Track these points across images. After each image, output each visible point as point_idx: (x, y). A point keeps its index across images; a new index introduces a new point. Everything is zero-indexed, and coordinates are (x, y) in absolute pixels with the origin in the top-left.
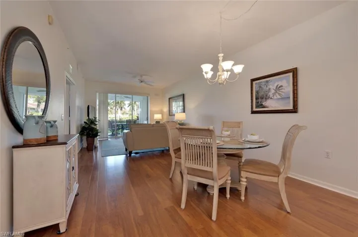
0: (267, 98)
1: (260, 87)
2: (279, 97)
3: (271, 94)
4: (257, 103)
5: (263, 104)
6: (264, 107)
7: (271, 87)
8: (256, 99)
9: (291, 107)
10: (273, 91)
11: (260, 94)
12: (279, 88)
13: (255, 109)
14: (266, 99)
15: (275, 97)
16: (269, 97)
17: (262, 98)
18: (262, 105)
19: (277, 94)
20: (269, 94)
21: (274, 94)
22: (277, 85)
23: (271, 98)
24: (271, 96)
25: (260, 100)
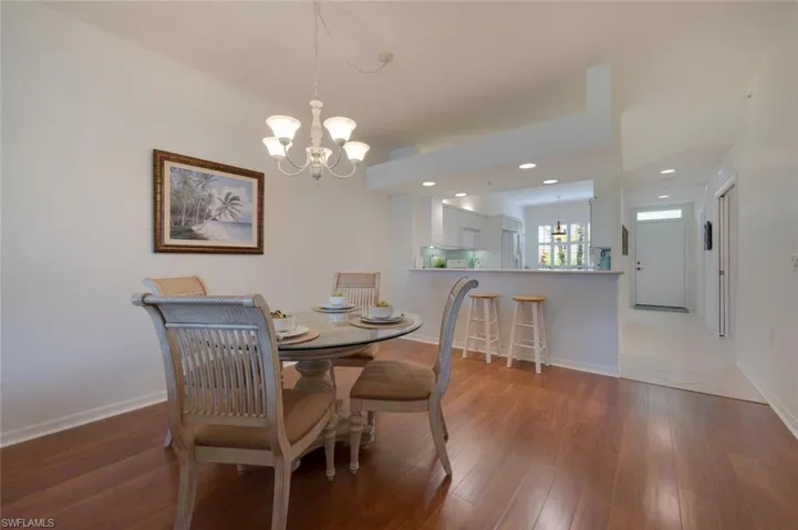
0: (204, 216)
1: (185, 183)
2: (231, 219)
3: (213, 209)
4: (175, 223)
5: (194, 228)
6: (196, 237)
7: (214, 191)
8: (174, 211)
9: (255, 245)
10: (219, 204)
11: (186, 202)
12: (231, 200)
13: (168, 240)
14: (201, 217)
15: (223, 219)
16: (208, 216)
17: (191, 215)
18: (191, 231)
19: (227, 212)
20: (210, 207)
21: (221, 211)
22: (229, 194)
23: (214, 219)
24: (214, 213)
25: (184, 218)
